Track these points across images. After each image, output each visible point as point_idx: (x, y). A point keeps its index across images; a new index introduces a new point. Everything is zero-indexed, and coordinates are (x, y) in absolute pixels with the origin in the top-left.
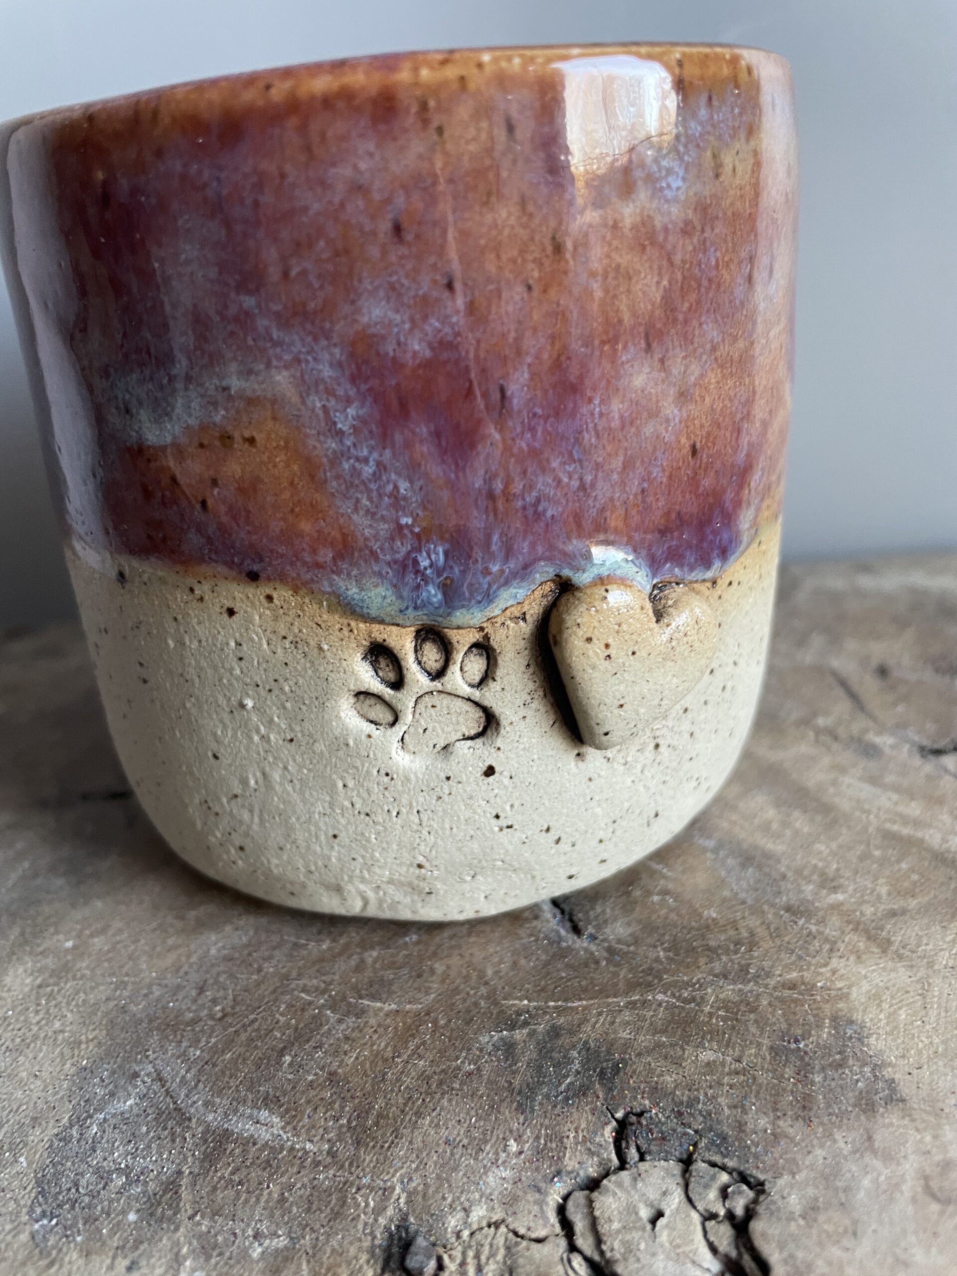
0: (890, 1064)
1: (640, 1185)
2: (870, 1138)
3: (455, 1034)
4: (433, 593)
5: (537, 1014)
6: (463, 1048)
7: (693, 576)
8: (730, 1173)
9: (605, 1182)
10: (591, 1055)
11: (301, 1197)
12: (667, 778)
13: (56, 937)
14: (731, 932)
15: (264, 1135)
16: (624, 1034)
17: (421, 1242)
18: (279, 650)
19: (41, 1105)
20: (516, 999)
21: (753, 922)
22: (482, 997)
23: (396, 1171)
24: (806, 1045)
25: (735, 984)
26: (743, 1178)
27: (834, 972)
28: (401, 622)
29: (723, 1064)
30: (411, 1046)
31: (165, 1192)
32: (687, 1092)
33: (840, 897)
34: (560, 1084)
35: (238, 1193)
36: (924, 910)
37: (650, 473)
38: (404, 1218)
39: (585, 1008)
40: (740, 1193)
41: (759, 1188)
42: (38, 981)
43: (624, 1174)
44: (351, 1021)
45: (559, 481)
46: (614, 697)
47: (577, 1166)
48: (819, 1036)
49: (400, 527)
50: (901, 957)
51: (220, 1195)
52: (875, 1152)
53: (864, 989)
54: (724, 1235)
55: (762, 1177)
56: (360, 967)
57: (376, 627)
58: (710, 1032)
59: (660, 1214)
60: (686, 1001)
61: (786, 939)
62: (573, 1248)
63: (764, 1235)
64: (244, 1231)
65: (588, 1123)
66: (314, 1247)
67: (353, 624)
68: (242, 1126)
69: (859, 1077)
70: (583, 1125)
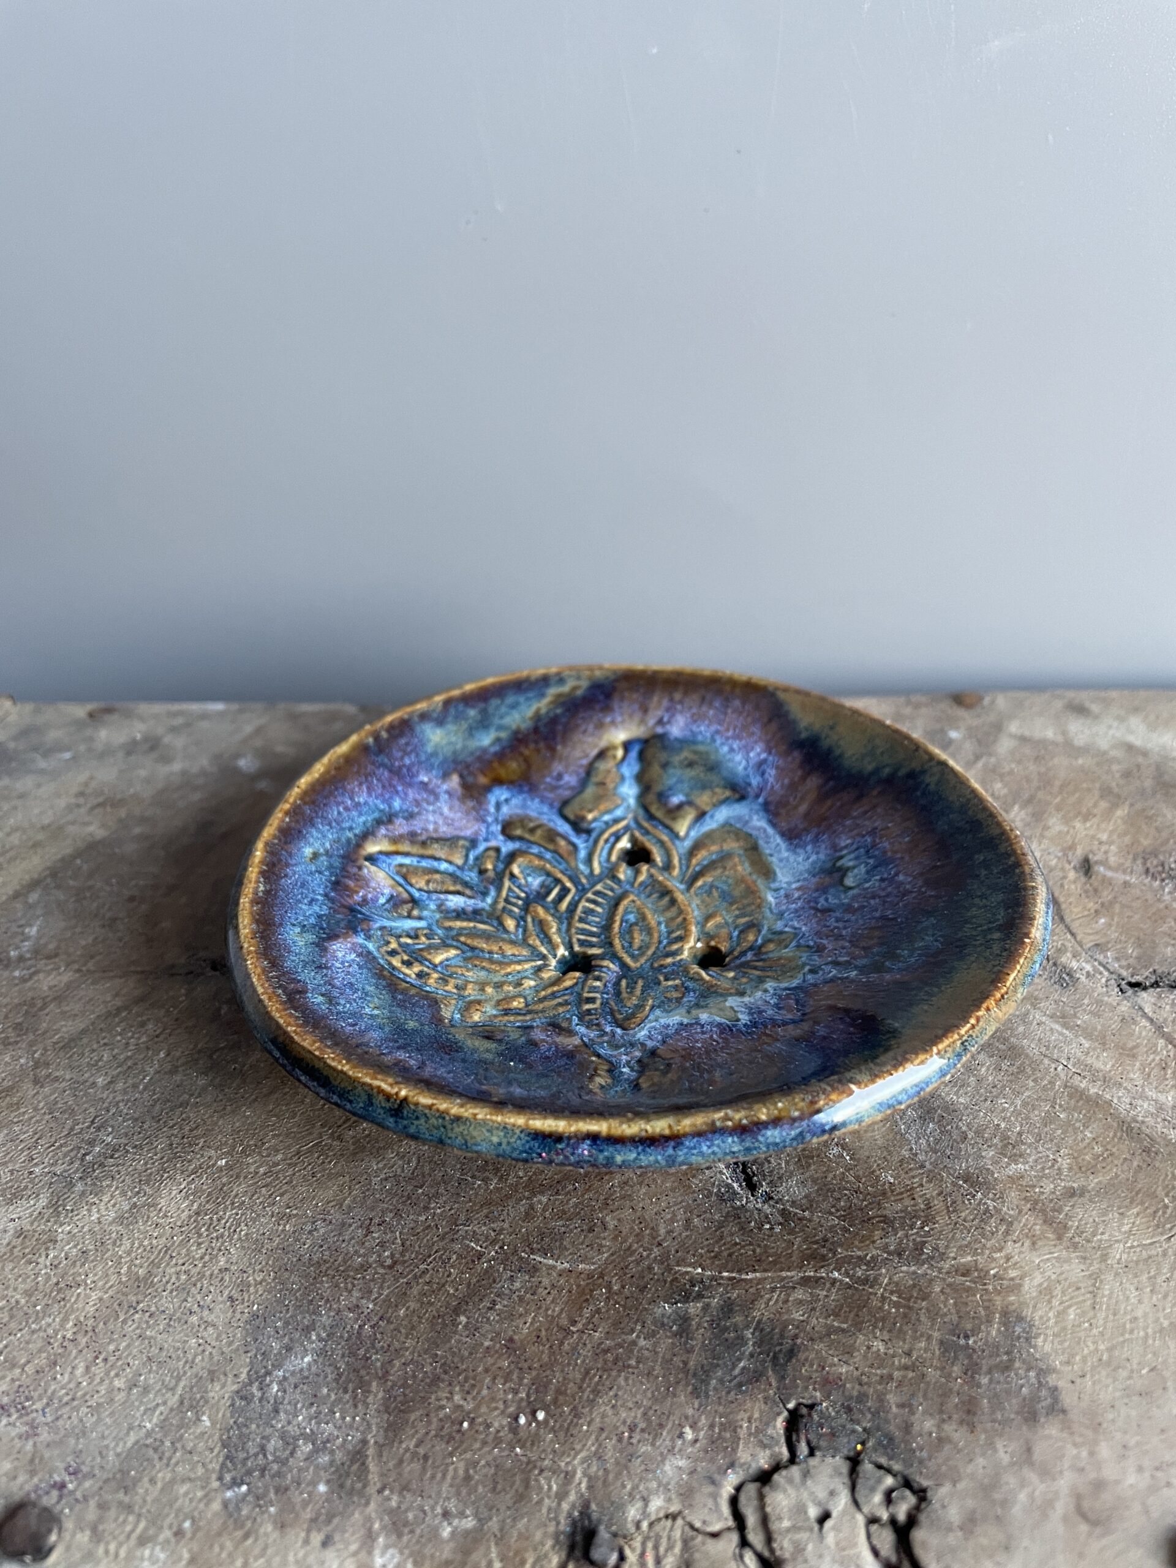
0: (1054, 1370)
1: (809, 1482)
2: (1029, 1450)
3: (629, 1303)
5: (711, 1286)
6: (638, 1320)
8: (895, 1476)
9: (776, 1477)
10: (762, 1338)
11: (486, 1476)
13: (206, 1154)
14: (908, 1202)
16: (797, 1316)
17: (603, 1534)
19: (216, 1356)
20: (690, 1265)
21: (930, 1190)
22: (655, 1261)
23: (577, 1454)
24: (975, 1342)
25: (909, 1266)
26: (907, 1484)
27: (1008, 1258)
29: (893, 1357)
30: (587, 1313)
31: (352, 1461)
32: (857, 1387)
33: (1020, 1168)
34: (734, 1366)
35: (424, 1469)
36: (1104, 1191)
38: (586, 1505)
39: (760, 1281)
40: (903, 1498)
41: (922, 1495)
42: (195, 1206)
43: (795, 1471)
44: (524, 1279)
47: (750, 1458)
48: (988, 1333)
50: (1076, 1246)
51: (407, 1468)
52: (1033, 1466)
53: (1036, 1282)
54: (886, 1540)
55: (925, 1483)
56: (528, 1215)
58: (882, 1320)
59: (827, 1515)
60: (859, 1281)
61: (963, 1214)
63: (924, 1544)
64: (433, 1509)
65: (761, 1412)
66: (501, 1530)
69: (1024, 1382)
70: (756, 1415)
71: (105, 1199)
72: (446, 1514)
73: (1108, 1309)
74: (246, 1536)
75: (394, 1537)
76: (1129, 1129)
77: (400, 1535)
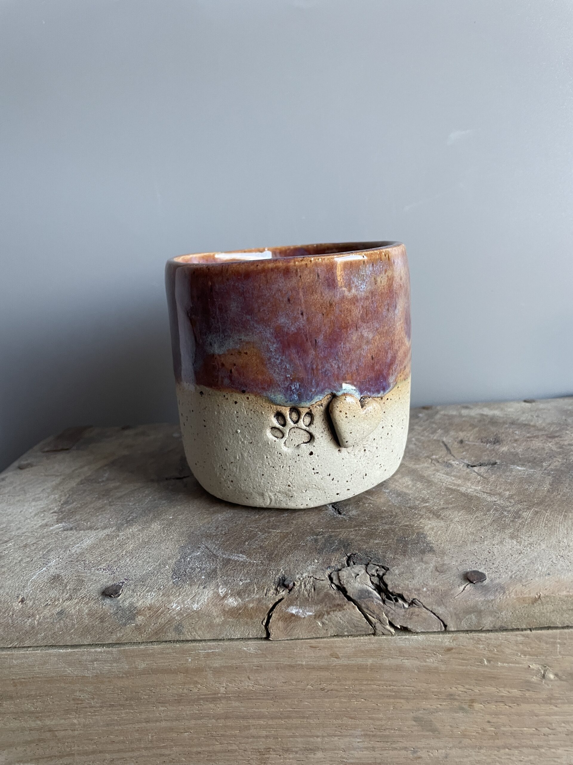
0: (432, 543)
1: (353, 569)
2: (422, 559)
3: (299, 537)
4: (296, 397)
5: (325, 533)
6: (302, 540)
7: (374, 395)
8: (379, 566)
9: (343, 569)
10: (340, 542)
11: (253, 572)
12: (369, 462)
13: (166, 516)
14: (390, 513)
15: (241, 559)
16: (352, 537)
18: (250, 414)
19: (170, 555)
20: (319, 529)
21: (398, 511)
22: (308, 529)
23: (281, 566)
24: (408, 539)
25: (389, 525)
26: (383, 567)
27: (420, 523)
28: (286, 405)
29: (381, 543)
30: (286, 540)
31: (212, 572)
32: (369, 549)
33: (427, 504)
34: (331, 548)
35: (234, 572)
36: (453, 508)
37: (359, 364)
38: (284, 575)
39: (340, 531)
40: (382, 570)
41: (388, 569)
42: (163, 527)
43: (349, 568)
44: (266, 534)
45: (332, 366)
46: (349, 430)
47: (335, 565)
48: (412, 537)
49: (287, 378)
50: (442, 519)
51: (229, 572)
52: (423, 562)
53: (429, 526)
54: (376, 580)
55: (388, 567)
56: (269, 522)
57: (278, 407)
58: (379, 536)
59: (358, 575)
60: (372, 529)
61: (407, 515)
62: (332, 582)
63: (387, 579)
64: (237, 579)
65: (339, 556)
66: (258, 582)
67: (272, 406)
68: (234, 557)
69: (422, 546)
70: (337, 557)
71: (134, 527)
72: (240, 580)
73: (451, 530)
74: (180, 588)
75: (225, 586)
76: (463, 495)
77: (227, 585)
